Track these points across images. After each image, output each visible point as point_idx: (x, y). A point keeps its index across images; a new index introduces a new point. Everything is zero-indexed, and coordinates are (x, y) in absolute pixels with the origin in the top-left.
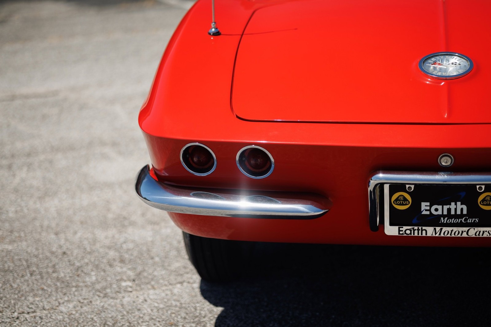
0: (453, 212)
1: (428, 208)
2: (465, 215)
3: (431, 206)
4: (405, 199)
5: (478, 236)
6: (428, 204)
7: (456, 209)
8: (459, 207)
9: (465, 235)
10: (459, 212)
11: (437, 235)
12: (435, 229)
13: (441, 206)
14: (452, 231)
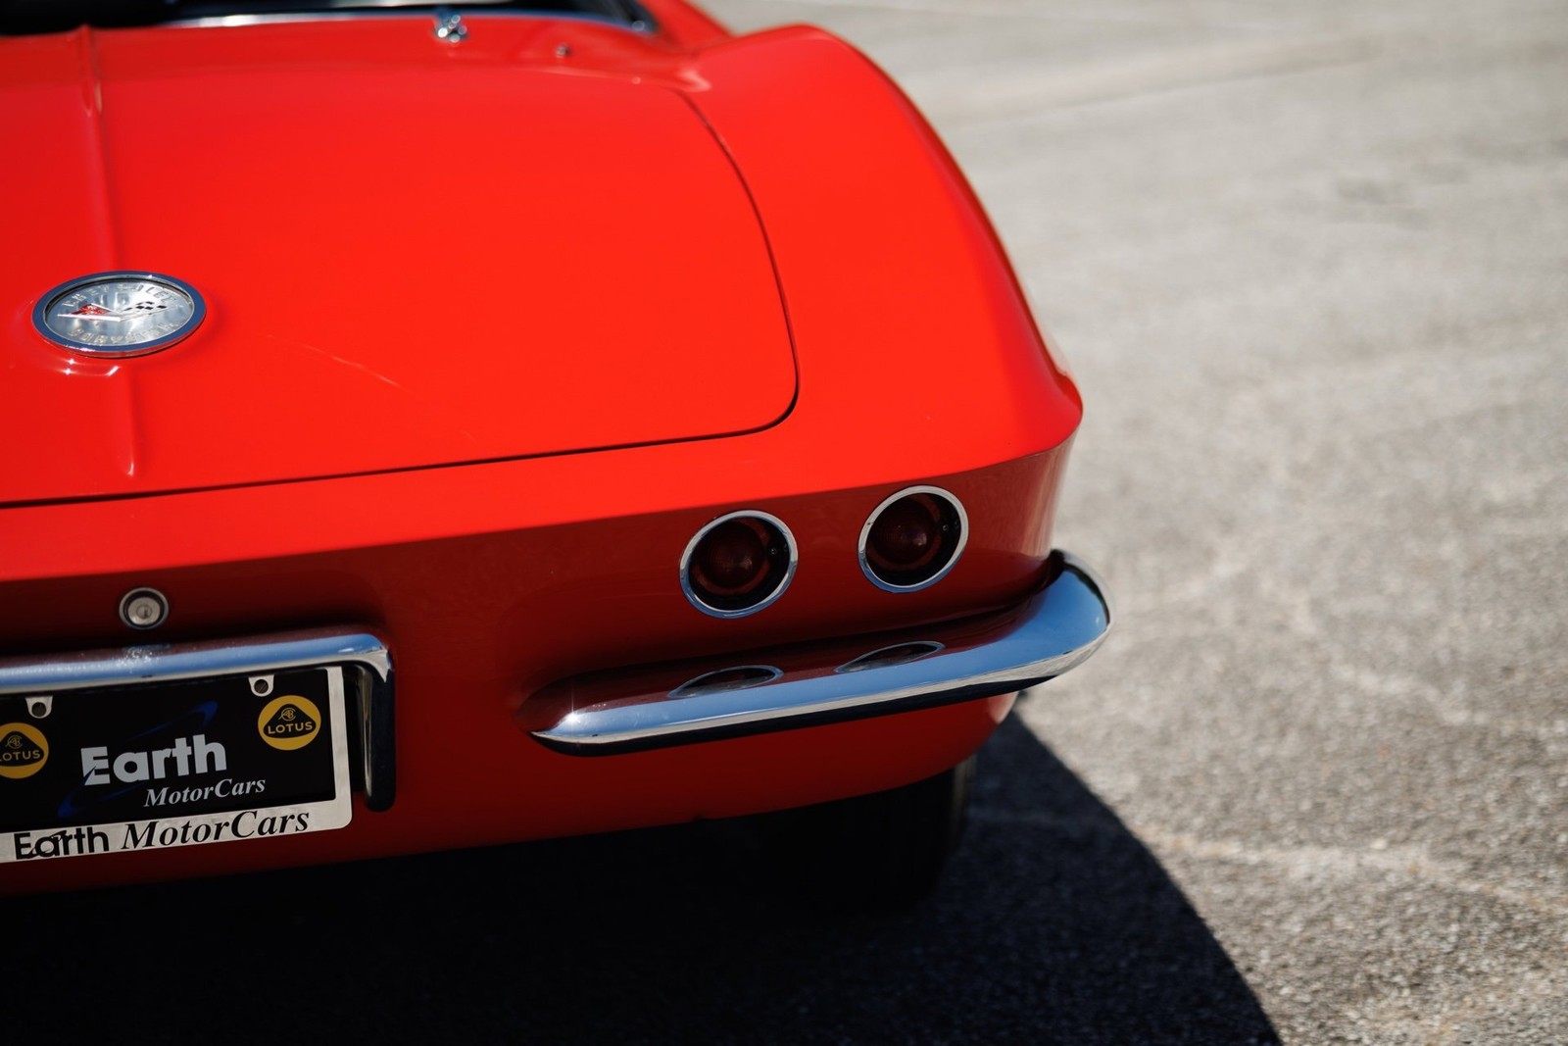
0: (183, 770)
1: (104, 764)
2: (222, 774)
3: (111, 758)
4: (28, 745)
5: (268, 835)
6: (103, 751)
7: (191, 759)
8: (202, 752)
9: (227, 835)
10: (201, 767)
11: (141, 846)
12: (132, 828)
13: (144, 755)
14: (186, 828)
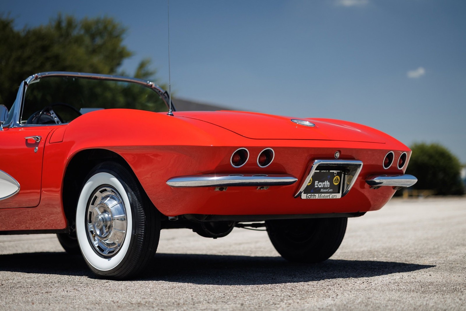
0: (325, 186)
1: (317, 184)
3: (318, 183)
6: (317, 182)
9: (328, 197)
10: (327, 187)
11: (319, 198)
12: (319, 195)
13: (322, 183)
14: (325, 195)
